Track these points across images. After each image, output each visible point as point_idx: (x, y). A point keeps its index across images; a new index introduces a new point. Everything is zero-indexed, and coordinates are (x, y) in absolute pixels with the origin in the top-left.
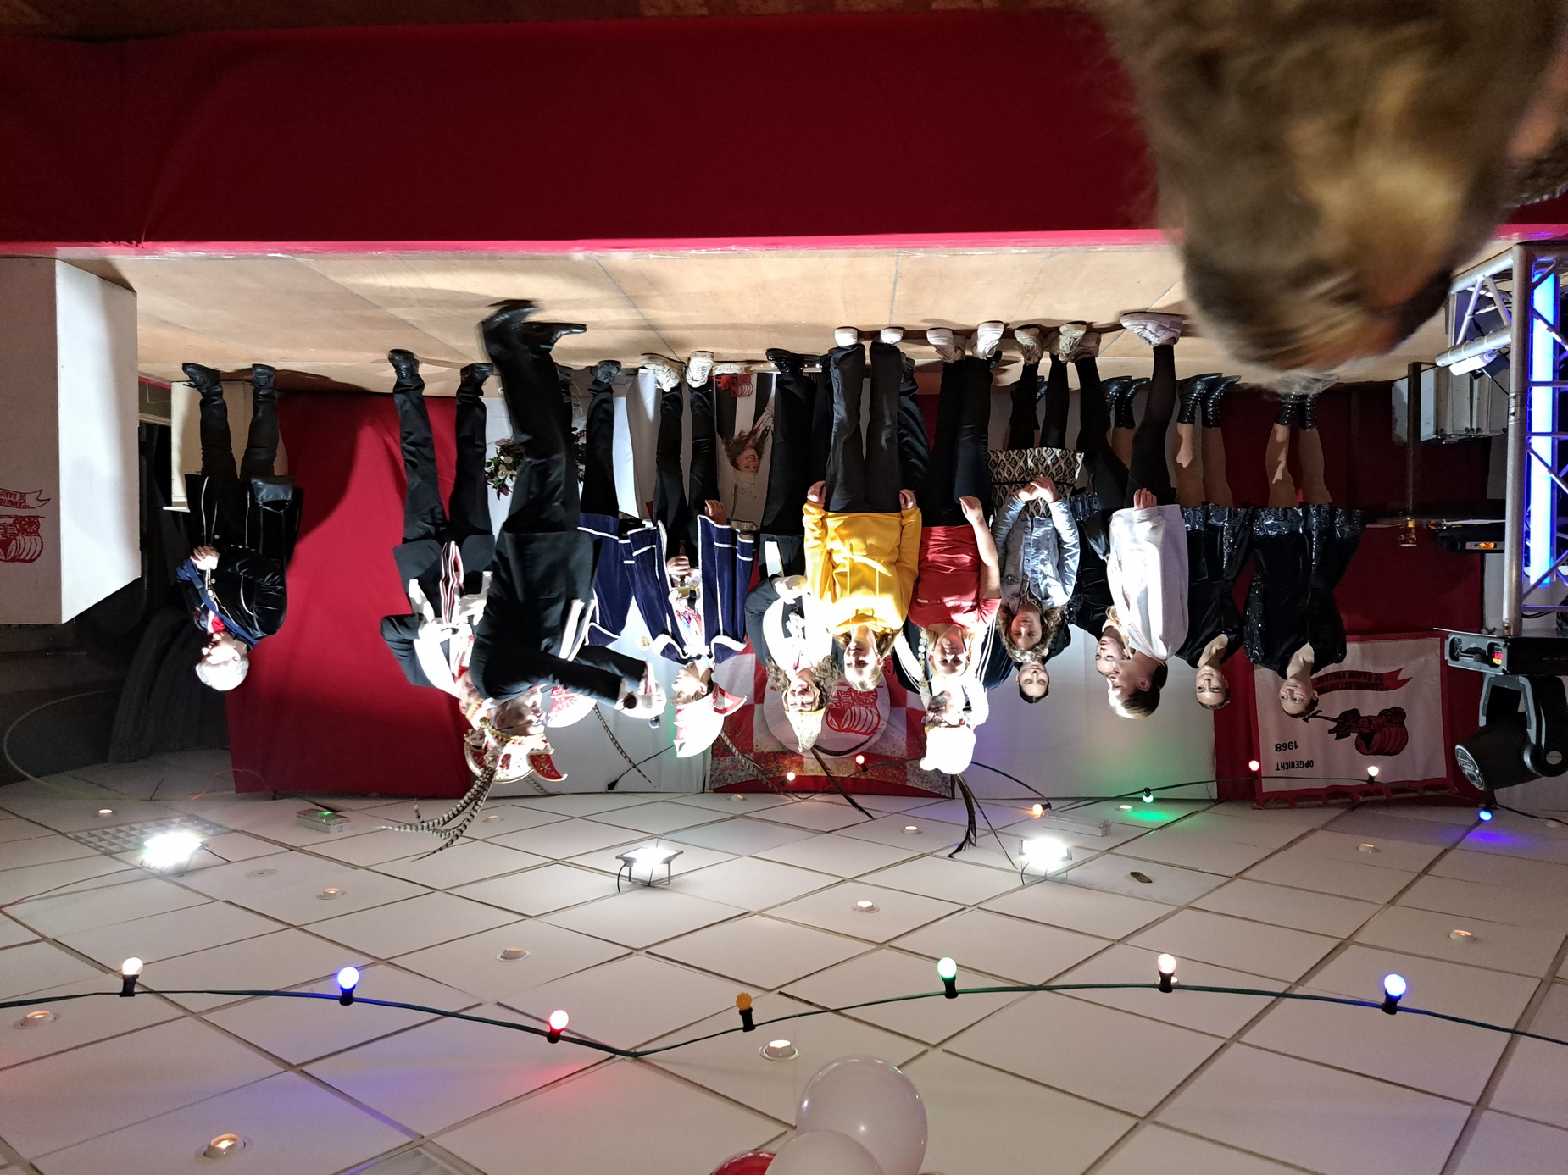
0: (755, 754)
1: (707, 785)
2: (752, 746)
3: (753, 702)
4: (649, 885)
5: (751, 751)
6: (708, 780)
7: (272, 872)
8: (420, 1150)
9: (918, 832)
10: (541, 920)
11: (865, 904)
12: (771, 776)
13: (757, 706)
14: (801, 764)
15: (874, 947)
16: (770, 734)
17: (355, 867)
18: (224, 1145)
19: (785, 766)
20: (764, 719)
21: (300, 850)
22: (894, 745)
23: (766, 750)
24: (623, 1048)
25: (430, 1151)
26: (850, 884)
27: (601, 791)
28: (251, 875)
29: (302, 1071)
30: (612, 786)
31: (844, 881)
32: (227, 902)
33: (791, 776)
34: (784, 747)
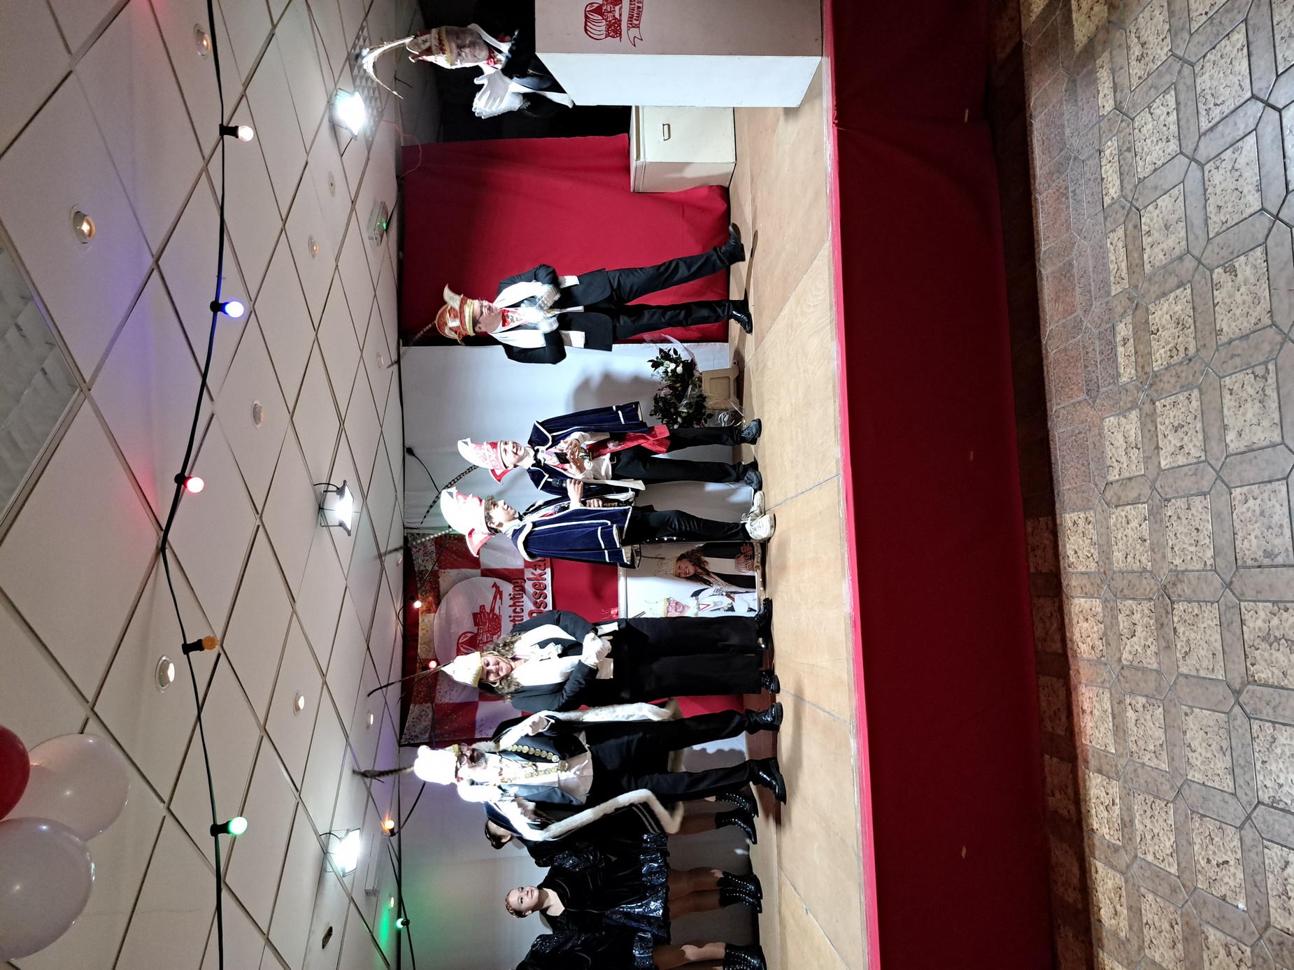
0: (437, 571)
1: (410, 531)
2: (444, 569)
3: (482, 568)
4: (321, 508)
5: (440, 568)
6: (415, 531)
7: (333, 193)
8: (78, 391)
9: (368, 726)
10: (290, 427)
11: (301, 703)
12: (419, 586)
13: (478, 571)
14: (428, 611)
15: (262, 722)
16: (454, 583)
17: (337, 260)
18: (85, 227)
19: (427, 597)
20: (467, 578)
21: (353, 209)
22: (446, 692)
23: (440, 580)
24: (170, 537)
25: (76, 400)
26: (320, 681)
27: (406, 443)
28: (331, 176)
29: (153, 270)
30: (409, 451)
31: (324, 675)
32: (307, 164)
33: (418, 605)
34: (444, 595)
